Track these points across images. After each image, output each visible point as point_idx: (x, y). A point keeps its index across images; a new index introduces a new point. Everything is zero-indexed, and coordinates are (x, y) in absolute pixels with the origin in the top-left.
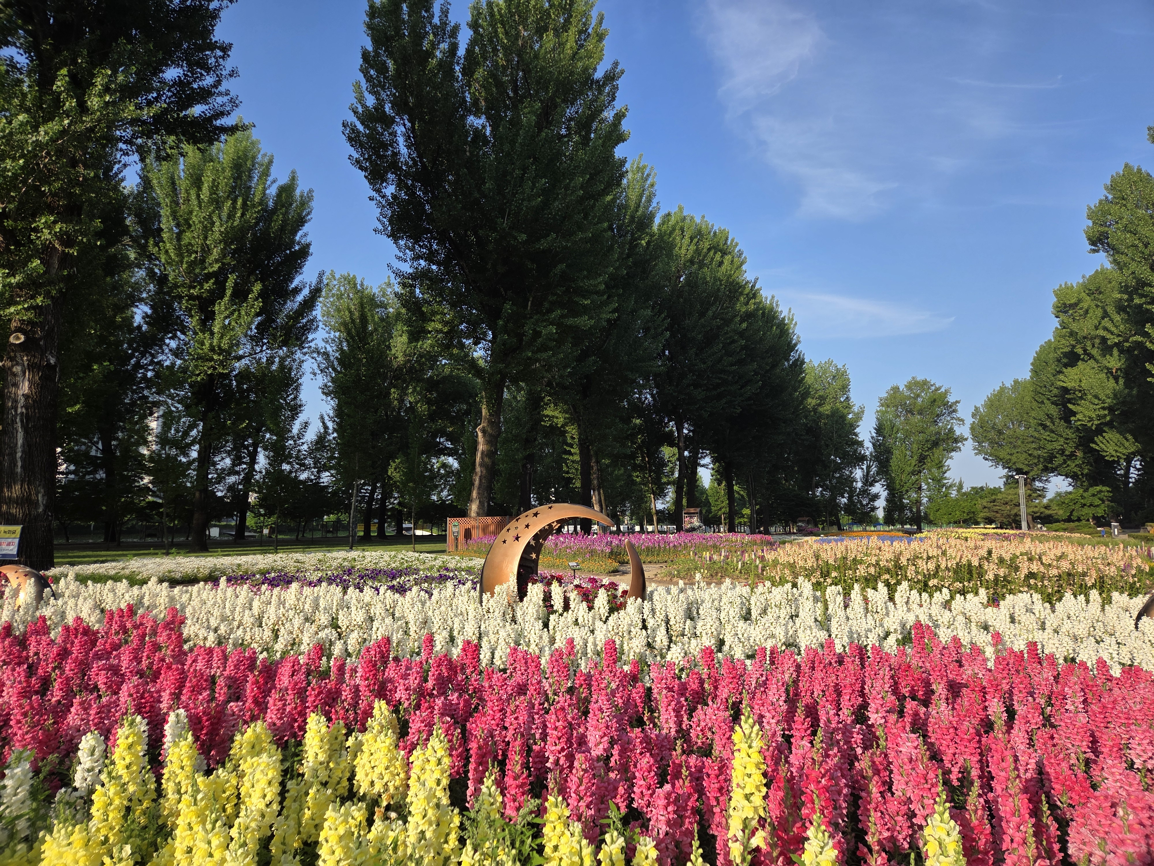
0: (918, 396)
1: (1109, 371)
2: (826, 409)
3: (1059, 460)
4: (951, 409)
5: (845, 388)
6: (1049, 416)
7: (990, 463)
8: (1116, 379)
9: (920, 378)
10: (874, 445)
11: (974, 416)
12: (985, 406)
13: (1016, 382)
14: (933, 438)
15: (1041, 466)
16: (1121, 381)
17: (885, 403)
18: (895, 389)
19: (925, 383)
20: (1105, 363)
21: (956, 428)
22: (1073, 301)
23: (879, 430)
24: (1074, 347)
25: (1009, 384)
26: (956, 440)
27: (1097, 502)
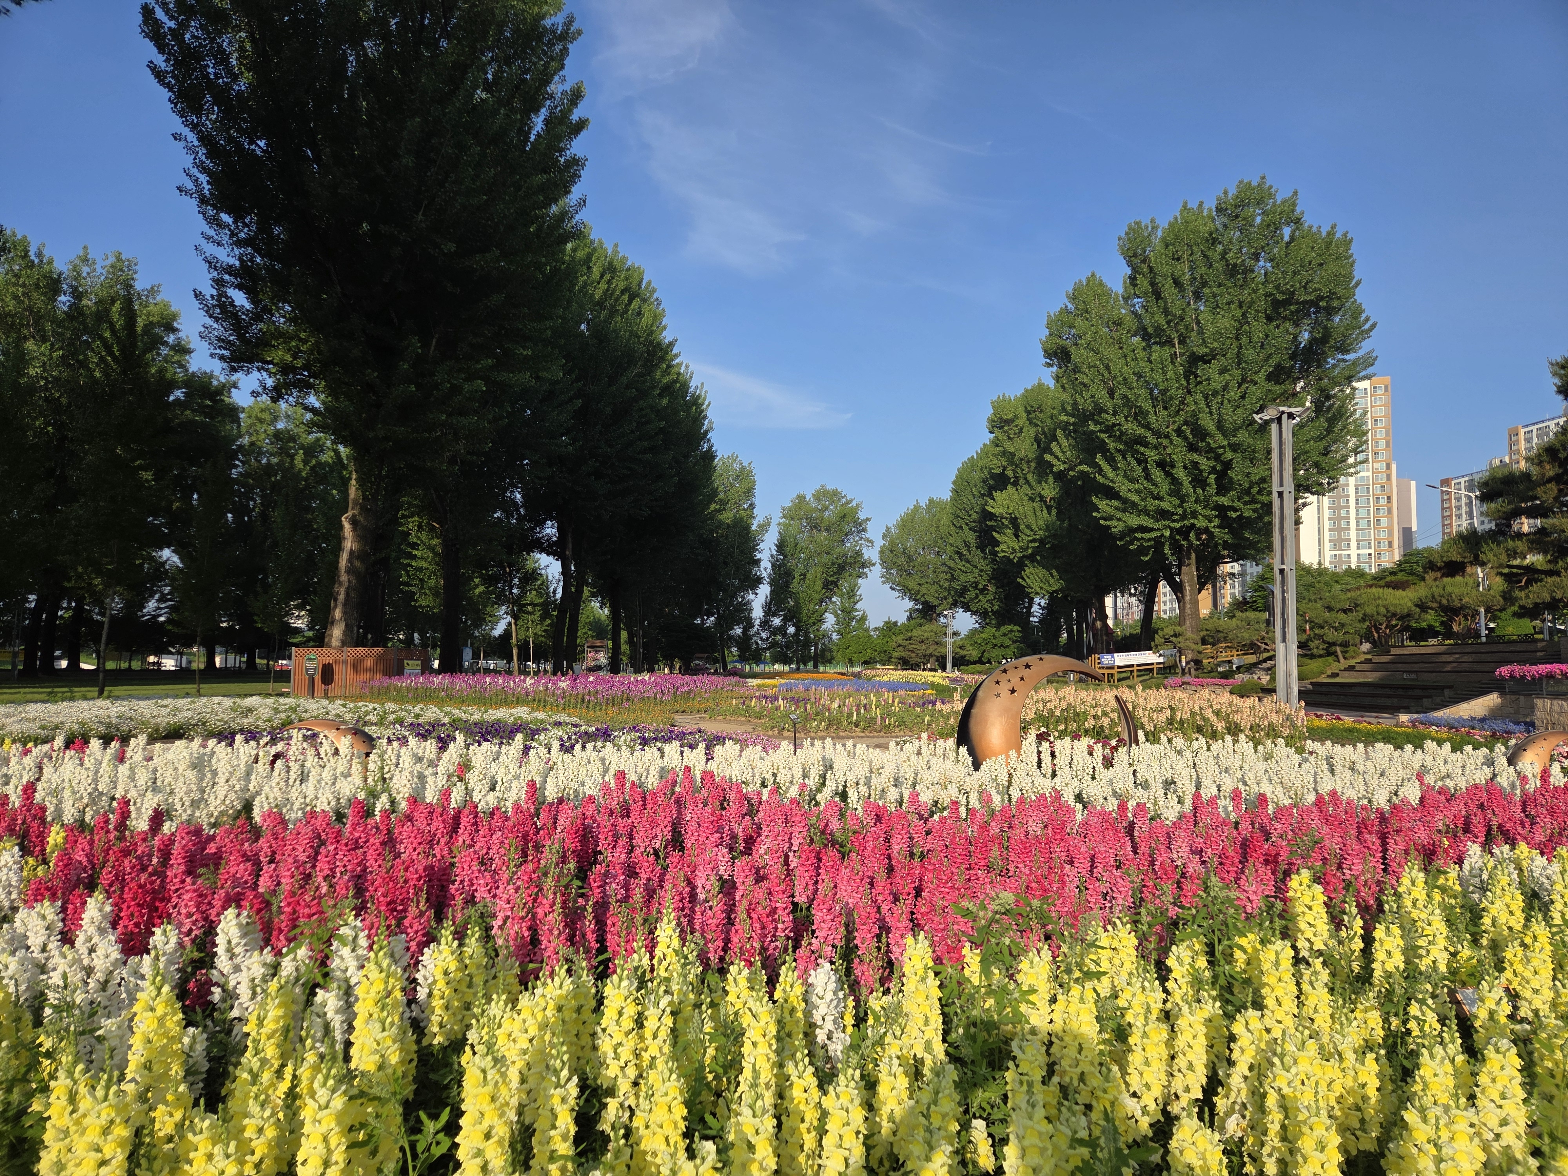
0: (827, 508)
1: (1042, 498)
2: (727, 517)
3: (971, 594)
4: (860, 527)
5: (749, 492)
6: (967, 545)
7: (897, 594)
8: (1049, 508)
9: (830, 487)
10: (773, 565)
11: (884, 537)
12: (897, 526)
13: (931, 501)
14: (840, 561)
15: (950, 600)
16: (1054, 512)
17: (790, 514)
18: (801, 498)
19: (835, 493)
20: (1039, 489)
21: (864, 551)
22: (1010, 417)
23: (781, 547)
24: (1005, 468)
25: (923, 503)
26: (864, 565)
27: (1008, 642)
